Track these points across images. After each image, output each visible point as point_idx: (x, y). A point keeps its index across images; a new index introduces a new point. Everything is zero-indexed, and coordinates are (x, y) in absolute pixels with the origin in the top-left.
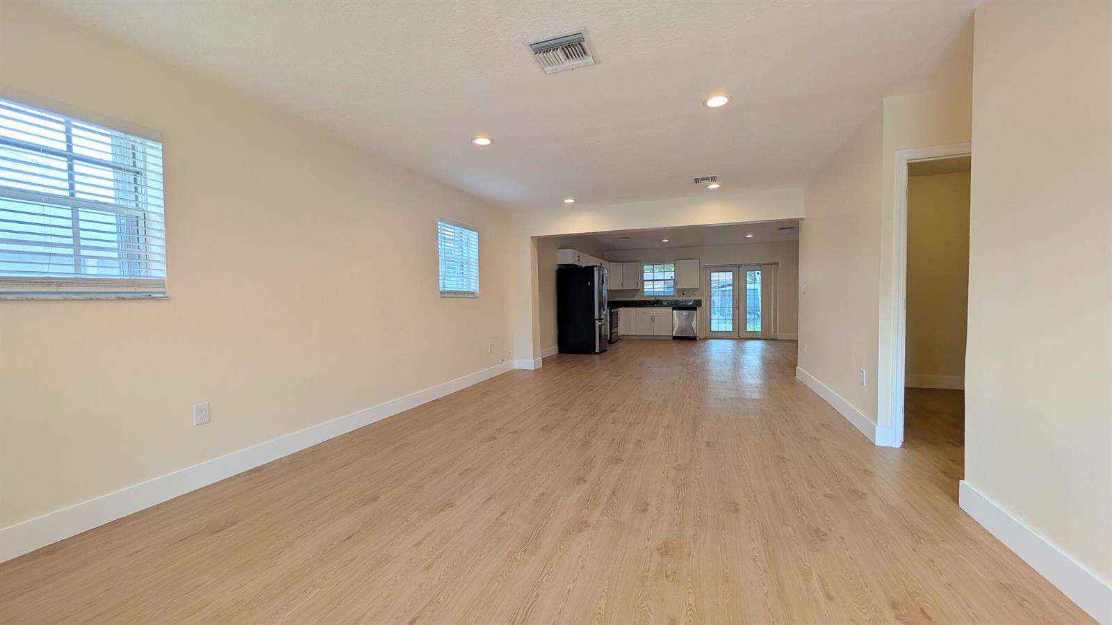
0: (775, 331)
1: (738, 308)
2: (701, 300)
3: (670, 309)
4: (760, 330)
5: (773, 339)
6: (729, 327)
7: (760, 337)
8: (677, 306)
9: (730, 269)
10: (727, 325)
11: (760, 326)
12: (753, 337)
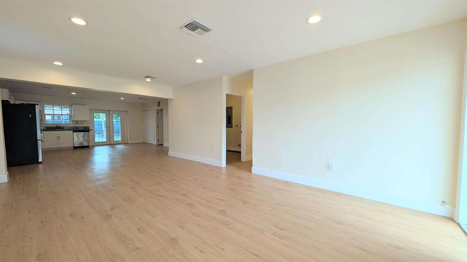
0: (127, 140)
1: (109, 130)
2: (89, 127)
3: (71, 132)
4: (120, 140)
5: (126, 144)
6: (105, 140)
7: (120, 143)
8: (76, 130)
9: (104, 112)
10: (104, 139)
11: (120, 138)
12: (118, 143)
